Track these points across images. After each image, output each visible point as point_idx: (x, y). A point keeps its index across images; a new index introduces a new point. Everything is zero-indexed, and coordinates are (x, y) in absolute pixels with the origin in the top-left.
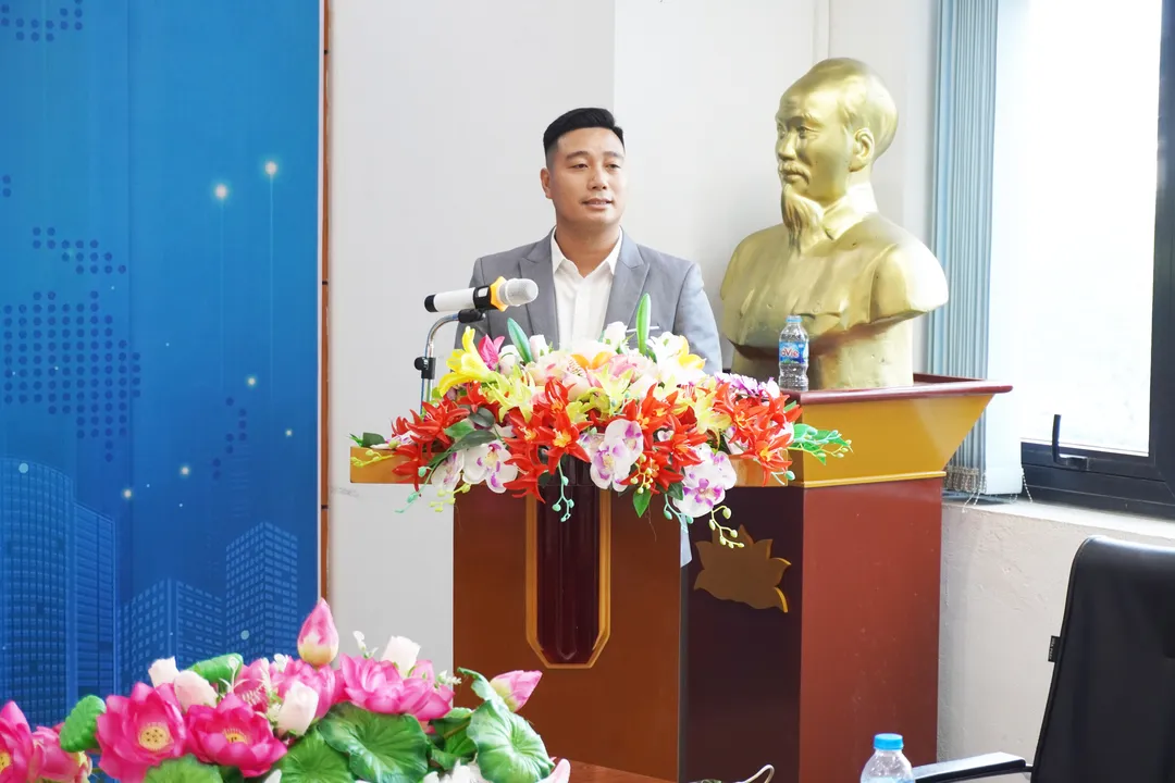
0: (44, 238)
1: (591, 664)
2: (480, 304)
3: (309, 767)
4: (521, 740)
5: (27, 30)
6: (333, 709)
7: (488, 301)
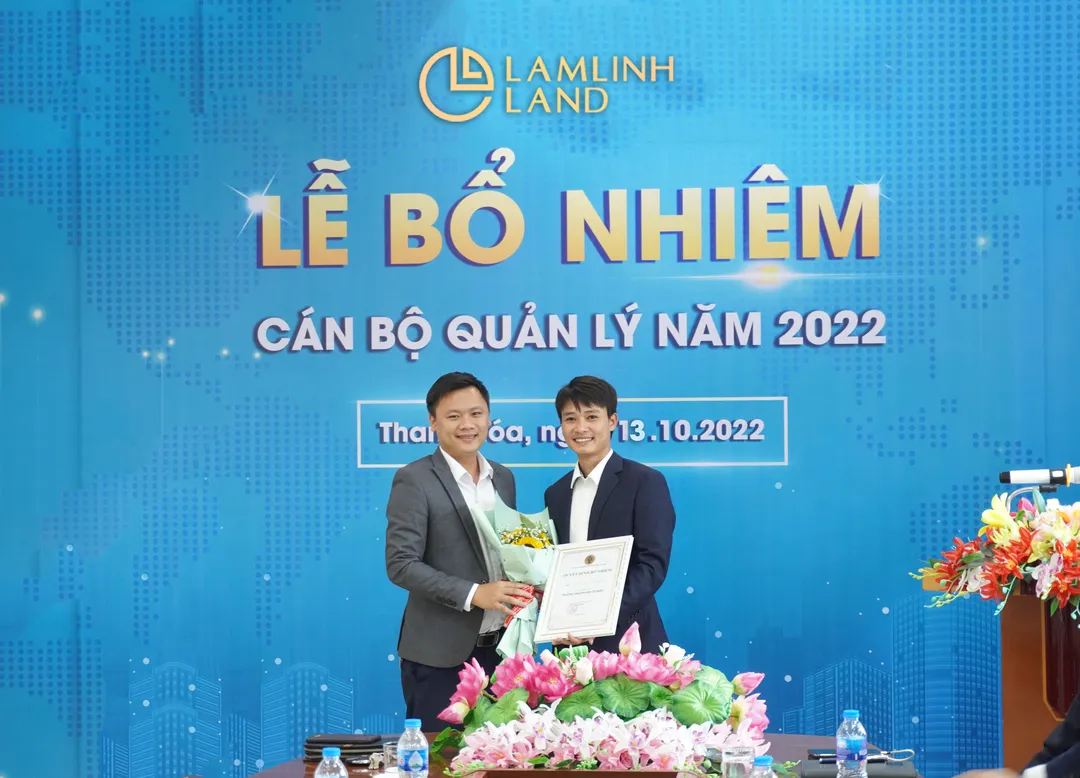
0: (981, 441)
2: (1054, 481)
3: (584, 700)
4: (709, 702)
5: (969, 301)
6: (614, 676)
7: (1063, 480)
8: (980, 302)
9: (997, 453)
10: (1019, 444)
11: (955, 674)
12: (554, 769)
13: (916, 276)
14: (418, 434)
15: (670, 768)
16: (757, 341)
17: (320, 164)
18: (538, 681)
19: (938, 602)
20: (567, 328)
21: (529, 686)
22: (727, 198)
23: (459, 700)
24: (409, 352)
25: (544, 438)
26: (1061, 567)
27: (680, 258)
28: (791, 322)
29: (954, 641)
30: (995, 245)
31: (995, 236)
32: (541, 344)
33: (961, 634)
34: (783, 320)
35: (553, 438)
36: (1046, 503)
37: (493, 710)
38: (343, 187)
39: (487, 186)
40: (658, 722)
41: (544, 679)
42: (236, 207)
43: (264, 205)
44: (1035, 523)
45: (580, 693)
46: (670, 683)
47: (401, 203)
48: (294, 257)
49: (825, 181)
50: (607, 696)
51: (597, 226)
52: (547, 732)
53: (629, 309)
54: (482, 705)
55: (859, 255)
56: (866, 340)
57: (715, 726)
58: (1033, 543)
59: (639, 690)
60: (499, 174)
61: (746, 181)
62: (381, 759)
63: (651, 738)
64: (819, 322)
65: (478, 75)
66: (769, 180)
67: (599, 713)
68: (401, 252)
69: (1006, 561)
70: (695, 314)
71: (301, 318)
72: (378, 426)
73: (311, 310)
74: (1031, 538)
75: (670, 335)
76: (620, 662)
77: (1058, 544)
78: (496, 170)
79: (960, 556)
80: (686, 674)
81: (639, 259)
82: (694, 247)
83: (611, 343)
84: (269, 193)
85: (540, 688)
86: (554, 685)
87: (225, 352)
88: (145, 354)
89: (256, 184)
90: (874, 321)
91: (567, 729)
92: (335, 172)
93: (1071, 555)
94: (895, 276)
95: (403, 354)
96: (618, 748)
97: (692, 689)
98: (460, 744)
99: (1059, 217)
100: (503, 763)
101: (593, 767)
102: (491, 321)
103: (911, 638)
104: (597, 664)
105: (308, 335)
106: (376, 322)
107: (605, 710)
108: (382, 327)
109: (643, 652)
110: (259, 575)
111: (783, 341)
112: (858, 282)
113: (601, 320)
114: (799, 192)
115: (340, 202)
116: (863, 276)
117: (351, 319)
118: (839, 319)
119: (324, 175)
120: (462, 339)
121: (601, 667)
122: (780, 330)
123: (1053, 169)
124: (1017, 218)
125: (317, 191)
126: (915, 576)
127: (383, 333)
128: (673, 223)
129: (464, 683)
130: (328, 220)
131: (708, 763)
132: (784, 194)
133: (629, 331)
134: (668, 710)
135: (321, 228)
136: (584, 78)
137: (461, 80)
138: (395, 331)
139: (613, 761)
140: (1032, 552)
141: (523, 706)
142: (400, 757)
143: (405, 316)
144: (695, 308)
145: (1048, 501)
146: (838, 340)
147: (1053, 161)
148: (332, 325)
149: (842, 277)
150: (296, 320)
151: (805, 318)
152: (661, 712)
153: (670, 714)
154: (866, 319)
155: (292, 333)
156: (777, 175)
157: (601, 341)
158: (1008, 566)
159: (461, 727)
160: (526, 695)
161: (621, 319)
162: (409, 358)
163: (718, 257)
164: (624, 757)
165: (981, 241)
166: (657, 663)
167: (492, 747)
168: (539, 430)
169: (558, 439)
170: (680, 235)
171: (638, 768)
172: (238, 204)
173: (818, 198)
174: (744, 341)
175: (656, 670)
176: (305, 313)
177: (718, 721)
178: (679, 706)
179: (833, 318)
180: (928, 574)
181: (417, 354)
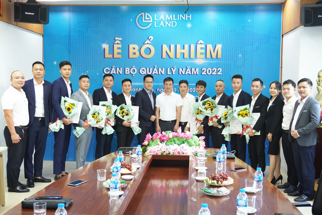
3: (171, 141)
4: (195, 142)
5: (237, 67)
6: (177, 137)
8: (239, 67)
12: (165, 155)
13: (228, 62)
14: (134, 90)
15: (188, 155)
16: (198, 74)
17: (116, 39)
18: (162, 138)
20: (162, 71)
21: (160, 138)
22: (193, 47)
23: (146, 141)
24: (132, 74)
25: (157, 91)
27: (184, 58)
28: (204, 70)
30: (243, 56)
31: (243, 55)
32: (157, 73)
34: (203, 70)
35: (159, 91)
37: (153, 143)
38: (121, 43)
39: (148, 43)
40: (185, 145)
41: (163, 137)
42: (100, 46)
43: (105, 46)
45: (170, 140)
46: (187, 138)
47: (131, 46)
48: (111, 56)
49: (211, 44)
50: (175, 141)
51: (168, 52)
52: (164, 148)
53: (174, 67)
54: (151, 142)
55: (217, 58)
56: (218, 74)
57: (196, 147)
59: (181, 140)
61: (196, 43)
62: (131, 152)
63: (184, 149)
64: (209, 70)
65: (149, 19)
66: (201, 43)
67: (174, 144)
68: (131, 56)
70: (186, 68)
71: (112, 68)
73: (114, 66)
75: (181, 72)
76: (177, 134)
78: (149, 40)
80: (190, 137)
81: (176, 58)
82: (186, 56)
83: (170, 73)
84: (106, 44)
85: (162, 139)
86: (165, 138)
87: (98, 74)
89: (104, 42)
90: (220, 70)
91: (168, 147)
92: (119, 40)
94: (224, 62)
95: (131, 75)
96: (178, 151)
97: (192, 139)
98: (147, 150)
99: (255, 51)
100: (155, 153)
101: (173, 154)
102: (148, 69)
104: (173, 134)
105: (113, 71)
106: (126, 69)
107: (175, 143)
108: (127, 70)
109: (182, 132)
111: (202, 74)
112: (217, 63)
113: (169, 69)
114: (206, 45)
115: (120, 46)
116: (218, 62)
117: (122, 68)
118: (213, 70)
119: (117, 41)
120: (142, 72)
121: (174, 135)
123: (254, 42)
124: (247, 51)
125: (115, 44)
127: (128, 71)
128: (183, 51)
129: (147, 138)
130: (117, 49)
131: (195, 154)
132: (203, 46)
133: (174, 71)
134: (187, 143)
135: (116, 51)
136: (172, 19)
137: (145, 20)
138: (130, 71)
139: (177, 153)
141: (159, 142)
142: (136, 152)
143: (132, 68)
144: (186, 67)
147: (254, 41)
148: (118, 69)
149: (214, 62)
150: (111, 68)
151: (207, 69)
152: (186, 144)
153: (187, 144)
154: (218, 70)
155: (110, 70)
156: (202, 42)
157: (168, 73)
159: (146, 146)
160: (159, 140)
161: (172, 69)
162: (132, 76)
163: (191, 58)
164: (179, 152)
165: (240, 56)
166: (185, 134)
167: (153, 150)
168: (157, 89)
169: (160, 91)
170: (184, 53)
171: (181, 155)
172: (101, 46)
173: (210, 47)
174: (195, 74)
175: (185, 136)
177: (197, 146)
178: (189, 143)
179: (212, 69)
181: (134, 75)
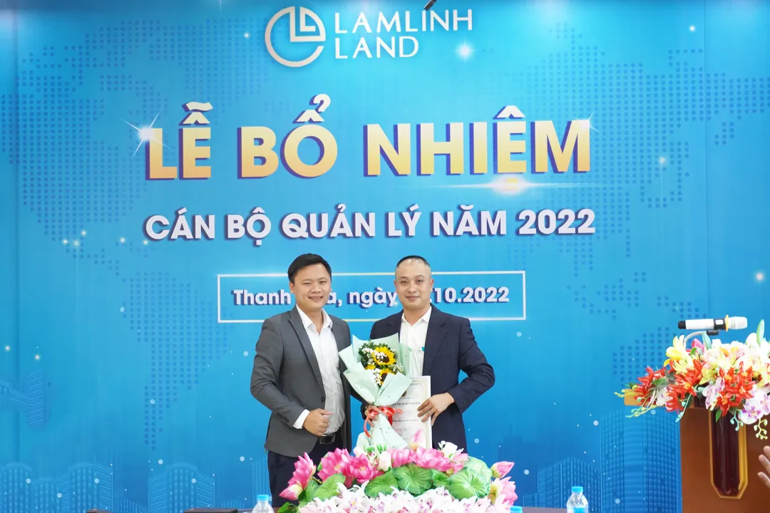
0: (663, 301)
1: (740, 496)
2: (716, 327)
3: (385, 481)
4: (474, 482)
5: (653, 203)
6: (407, 465)
7: (723, 327)
8: (662, 202)
9: (674, 310)
10: (689, 304)
11: (645, 468)
13: (616, 185)
14: (262, 298)
16: (503, 231)
17: (191, 106)
18: (352, 468)
19: (636, 413)
20: (368, 222)
21: (346, 472)
22: (482, 130)
23: (295, 483)
24: (255, 239)
25: (352, 301)
26: (723, 387)
27: (448, 173)
28: (528, 218)
29: (645, 445)
30: (672, 163)
31: (672, 156)
32: (349, 234)
33: (650, 439)
34: (522, 217)
35: (358, 301)
36: (712, 342)
37: (320, 489)
38: (208, 122)
39: (311, 121)
40: (438, 497)
41: (356, 467)
42: (131, 136)
43: (151, 135)
44: (704, 357)
45: (383, 477)
46: (446, 470)
47: (249, 133)
48: (173, 172)
49: (551, 117)
50: (402, 479)
51: (389, 151)
52: (359, 505)
53: (412, 209)
54: (311, 487)
55: (575, 170)
56: (581, 230)
57: (479, 500)
58: (703, 370)
59: (425, 475)
60: (319, 113)
61: (496, 118)
63: (433, 508)
64: (547, 218)
65: (313, 29)
66: (511, 117)
67: (396, 491)
68: (249, 168)
69: (684, 383)
70: (459, 212)
71: (177, 215)
72: (232, 292)
73: (184, 210)
74: (701, 367)
75: (441, 227)
76: (410, 455)
77: (721, 371)
78: (317, 110)
79: (651, 380)
80: (458, 463)
81: (419, 173)
82: (459, 165)
83: (399, 233)
84: (154, 126)
85: (353, 474)
86: (363, 471)
87: (123, 240)
88: (65, 242)
89: (145, 120)
90: (586, 217)
91: (373, 502)
92: (202, 112)
93: (730, 378)
94: (601, 185)
95: (251, 241)
97: (463, 474)
99: (717, 143)
102: (313, 218)
103: (614, 443)
104: (394, 457)
105: (182, 228)
106: (231, 218)
107: (400, 489)
108: (236, 222)
110: (147, 400)
111: (522, 231)
112: (575, 189)
113: (392, 216)
114: (533, 125)
115: (205, 133)
116: (578, 185)
117: (213, 216)
118: (561, 216)
119: (194, 113)
120: (293, 230)
121: (397, 458)
122: (521, 223)
123: (712, 109)
124: (687, 143)
125: (189, 125)
126: (619, 395)
127: (236, 226)
128: (444, 147)
130: (196, 145)
132: (522, 127)
133: (412, 225)
134: (446, 488)
135: (191, 151)
136: (399, 29)
137: (297, 35)
138: (245, 225)
140: (702, 377)
141: (341, 487)
143: (252, 214)
144: (459, 208)
145: (713, 341)
146: (561, 230)
147: (713, 103)
148: (199, 221)
149: (564, 185)
150: (173, 217)
151: (537, 215)
152: (441, 489)
153: (447, 491)
154: (581, 215)
155: (170, 227)
156: (517, 113)
157: (392, 232)
158: (685, 387)
159: (296, 502)
160: (343, 479)
161: (407, 216)
162: (255, 244)
163: (475, 172)
165: (662, 160)
166: (437, 455)
168: (348, 295)
169: (361, 302)
170: (448, 156)
172: (132, 134)
173: (546, 130)
174: (494, 231)
175: (436, 460)
176: (180, 212)
177: (481, 496)
178: (453, 485)
179: (557, 215)
180: (628, 394)
181: (261, 241)
